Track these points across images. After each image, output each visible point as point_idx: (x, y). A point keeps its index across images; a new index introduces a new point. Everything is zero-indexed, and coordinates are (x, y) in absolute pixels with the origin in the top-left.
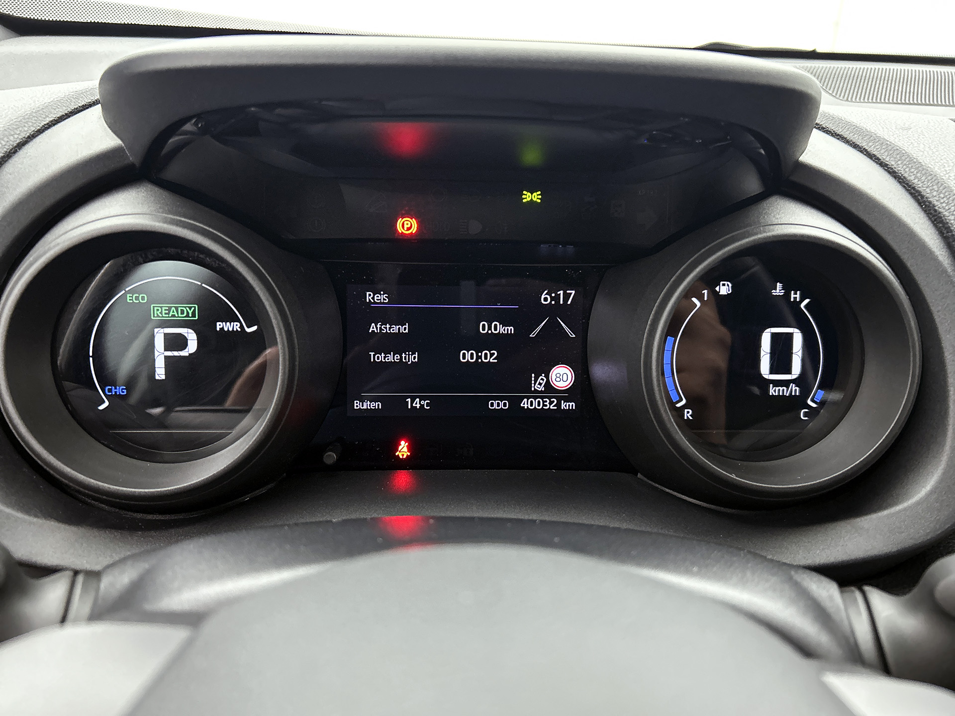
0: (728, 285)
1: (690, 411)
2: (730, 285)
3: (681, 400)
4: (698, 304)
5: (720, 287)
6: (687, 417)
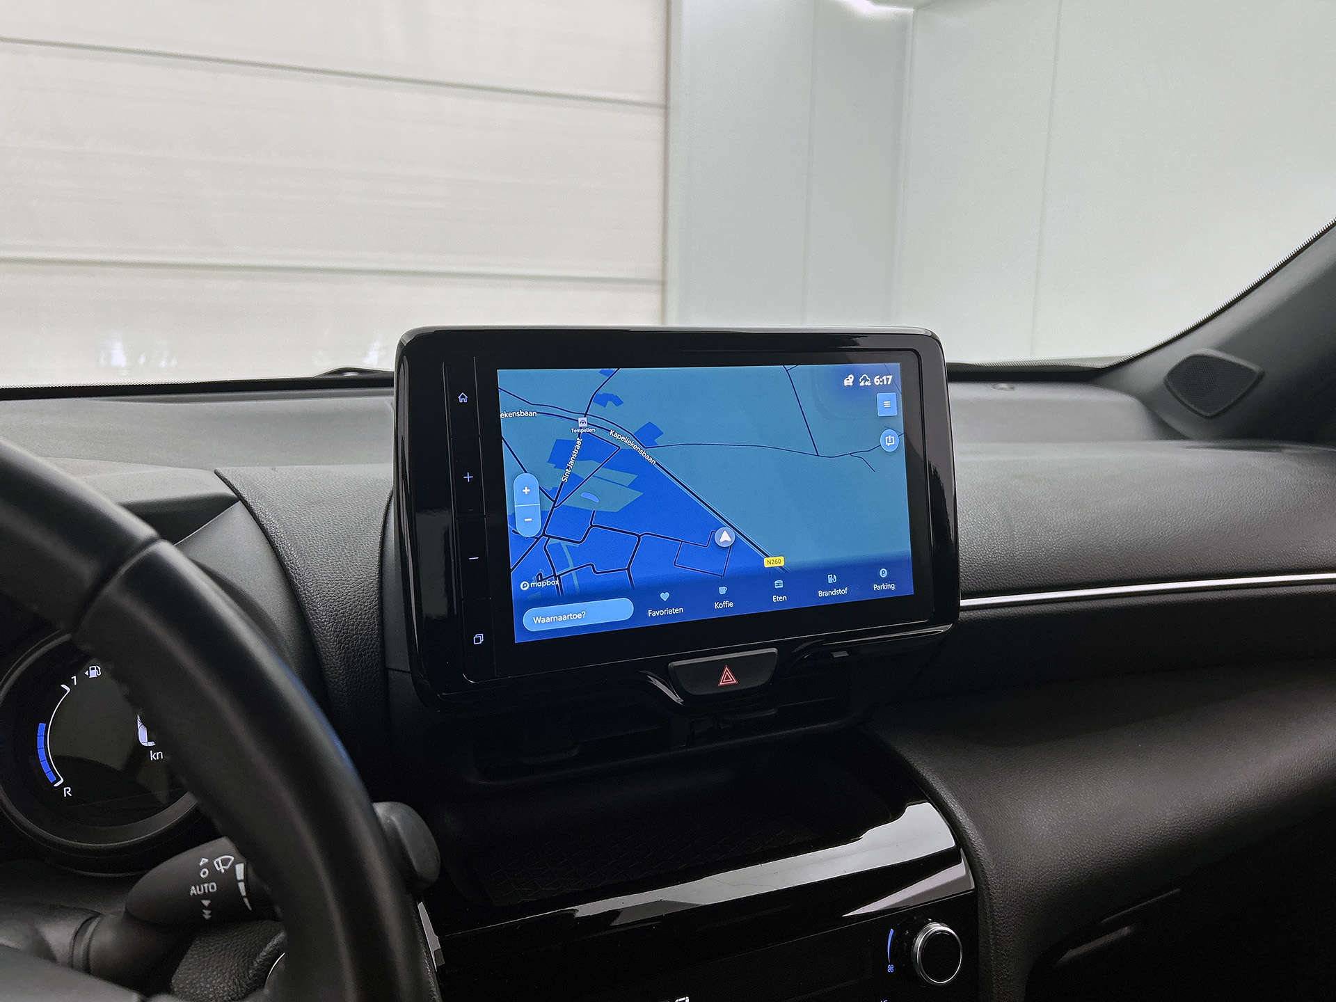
0: (97, 669)
1: (69, 788)
2: (99, 668)
3: (59, 779)
4: (68, 690)
5: (89, 672)
6: (67, 794)
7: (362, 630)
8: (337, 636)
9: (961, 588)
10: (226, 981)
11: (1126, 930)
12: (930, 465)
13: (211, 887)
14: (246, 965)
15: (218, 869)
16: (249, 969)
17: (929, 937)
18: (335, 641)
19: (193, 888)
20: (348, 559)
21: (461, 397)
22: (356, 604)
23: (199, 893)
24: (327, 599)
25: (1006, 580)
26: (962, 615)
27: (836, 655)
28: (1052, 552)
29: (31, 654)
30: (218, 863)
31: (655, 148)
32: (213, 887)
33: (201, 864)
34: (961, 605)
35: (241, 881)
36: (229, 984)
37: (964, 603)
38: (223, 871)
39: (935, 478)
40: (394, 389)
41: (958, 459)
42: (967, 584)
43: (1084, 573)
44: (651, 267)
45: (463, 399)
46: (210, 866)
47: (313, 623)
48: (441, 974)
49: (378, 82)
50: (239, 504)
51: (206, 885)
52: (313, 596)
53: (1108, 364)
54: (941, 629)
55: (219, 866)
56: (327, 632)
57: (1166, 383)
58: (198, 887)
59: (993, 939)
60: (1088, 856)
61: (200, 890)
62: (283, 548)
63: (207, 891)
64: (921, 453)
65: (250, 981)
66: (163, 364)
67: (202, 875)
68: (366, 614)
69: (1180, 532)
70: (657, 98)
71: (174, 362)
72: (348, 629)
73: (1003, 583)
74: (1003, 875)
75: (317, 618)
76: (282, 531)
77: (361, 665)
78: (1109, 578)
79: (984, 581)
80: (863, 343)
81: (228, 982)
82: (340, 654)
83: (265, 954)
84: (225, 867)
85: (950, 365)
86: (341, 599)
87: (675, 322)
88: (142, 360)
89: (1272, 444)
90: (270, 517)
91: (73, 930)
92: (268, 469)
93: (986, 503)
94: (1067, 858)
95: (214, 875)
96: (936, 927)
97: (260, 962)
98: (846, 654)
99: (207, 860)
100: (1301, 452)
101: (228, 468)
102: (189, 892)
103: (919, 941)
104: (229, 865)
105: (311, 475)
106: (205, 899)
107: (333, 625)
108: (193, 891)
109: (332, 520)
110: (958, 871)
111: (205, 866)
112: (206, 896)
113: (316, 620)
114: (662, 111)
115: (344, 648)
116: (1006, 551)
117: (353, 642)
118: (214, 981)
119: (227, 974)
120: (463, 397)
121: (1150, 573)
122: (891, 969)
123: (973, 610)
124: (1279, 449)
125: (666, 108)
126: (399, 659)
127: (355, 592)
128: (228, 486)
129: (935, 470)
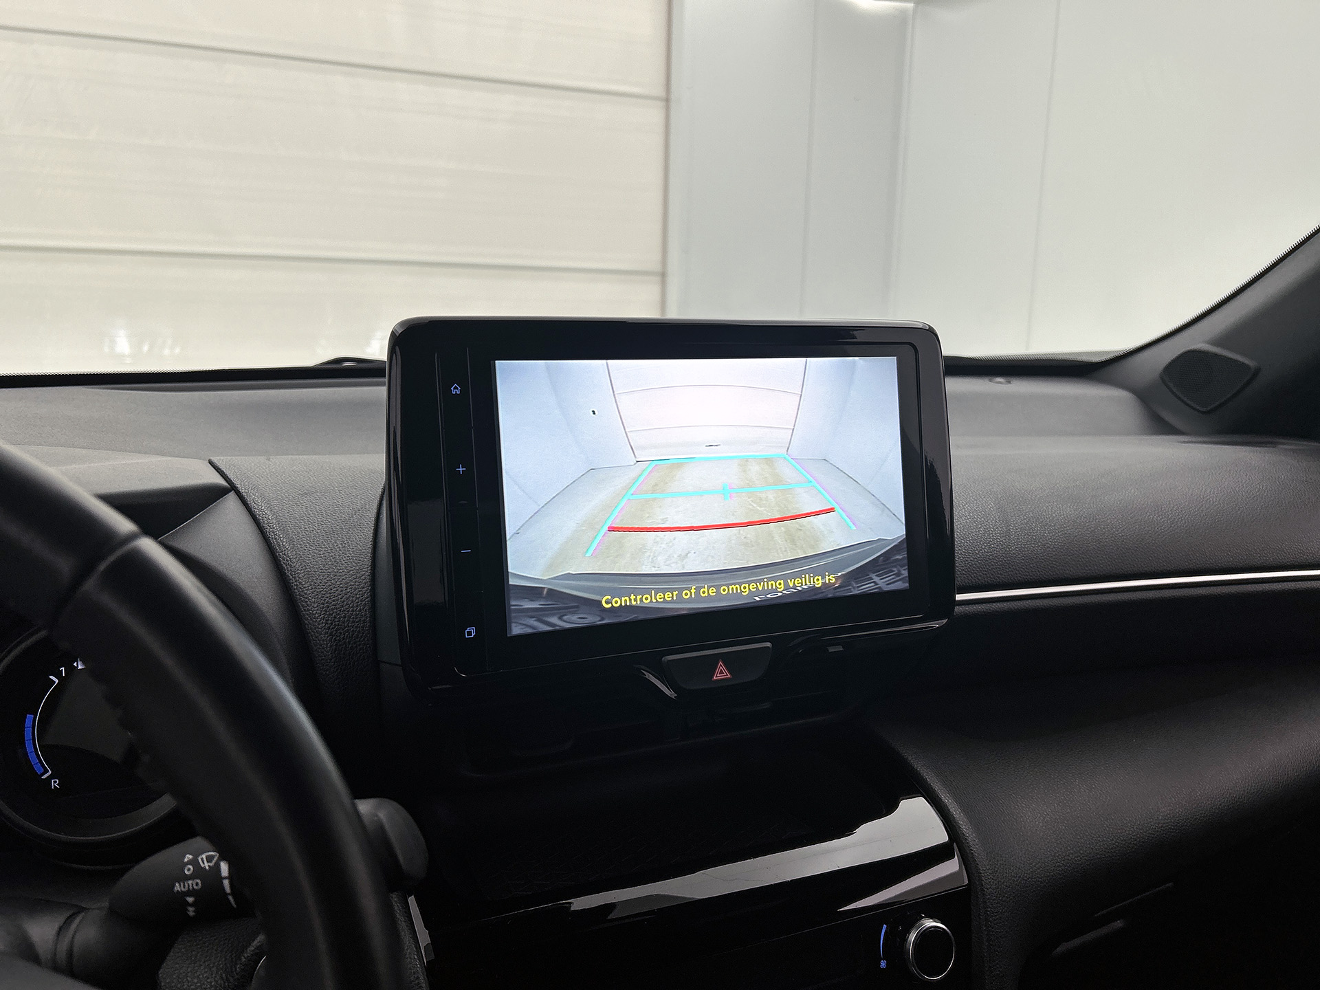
7: (353, 622)
8: (329, 628)
9: (956, 582)
10: (214, 975)
11: (1119, 924)
12: (926, 459)
13: (196, 884)
14: (234, 960)
15: (202, 865)
16: (236, 964)
17: (922, 933)
18: (326, 633)
19: (177, 884)
20: (340, 550)
21: (454, 388)
22: (347, 596)
23: (183, 889)
24: (318, 590)
25: (1001, 574)
26: (958, 609)
27: (831, 649)
28: (1048, 547)
29: (16, 646)
30: (202, 859)
31: (657, 140)
32: (197, 884)
33: (186, 860)
34: (957, 599)
35: (225, 878)
36: (216, 979)
37: (959, 597)
38: (207, 868)
39: (931, 471)
40: (386, 380)
41: (954, 452)
42: (962, 578)
43: (1079, 567)
44: (651, 260)
45: (456, 390)
46: (194, 862)
47: (304, 616)
48: (430, 969)
49: (380, 73)
50: (232, 495)
51: (190, 882)
52: (304, 588)
53: (1104, 358)
54: (936, 624)
55: (204, 863)
56: (319, 624)
57: (1161, 377)
58: (182, 884)
59: (987, 935)
60: (1081, 852)
61: (184, 887)
62: (276, 539)
63: (191, 888)
64: (917, 446)
65: (237, 977)
66: (167, 352)
67: (186, 872)
68: (357, 606)
69: (1176, 527)
70: (659, 91)
71: (177, 350)
72: (339, 621)
73: (999, 578)
74: (997, 871)
75: (308, 610)
76: (274, 522)
77: (352, 658)
78: (1104, 572)
79: (980, 576)
80: (860, 336)
81: (216, 977)
82: (331, 646)
83: (253, 949)
84: (209, 864)
85: (948, 359)
86: (332, 591)
87: (674, 313)
88: (146, 348)
89: (1266, 440)
90: (263, 508)
91: (56, 926)
92: (262, 459)
93: (983, 497)
94: (1060, 853)
95: (199, 872)
96: (930, 923)
97: (248, 956)
98: (841, 649)
99: (191, 857)
100: (1297, 447)
101: (222, 458)
102: (173, 888)
103: (912, 937)
104: (214, 862)
105: (305, 466)
106: (190, 896)
107: (324, 617)
108: (178, 887)
109: (325, 511)
110: (951, 866)
111: (190, 862)
112: (190, 893)
113: (308, 612)
114: (662, 104)
115: (335, 640)
116: (1002, 546)
117: (344, 634)
118: (201, 976)
119: (214, 969)
120: (456, 388)
121: (1146, 569)
122: (883, 964)
123: (968, 604)
124: (1273, 444)
125: (667, 100)
126: (390, 652)
127: (347, 583)
128: (222, 476)
129: (932, 464)
